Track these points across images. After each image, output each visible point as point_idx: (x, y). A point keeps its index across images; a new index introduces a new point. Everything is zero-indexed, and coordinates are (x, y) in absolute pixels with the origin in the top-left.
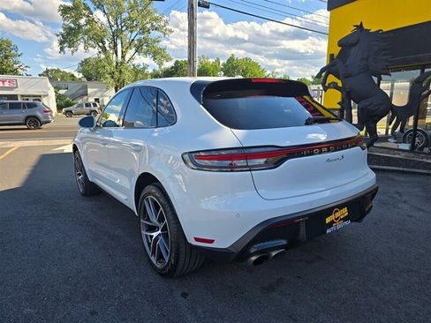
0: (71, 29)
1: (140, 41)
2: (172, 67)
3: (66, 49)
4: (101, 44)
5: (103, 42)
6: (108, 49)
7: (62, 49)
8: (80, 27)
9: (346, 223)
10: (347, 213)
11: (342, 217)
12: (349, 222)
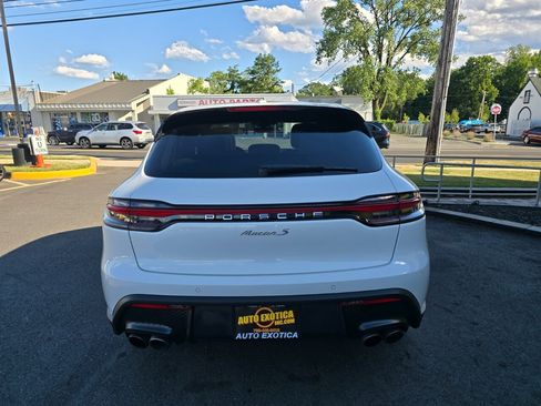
0: (332, 34)
1: (413, 37)
2: (463, 68)
3: (323, 59)
4: (363, 49)
5: (366, 46)
6: (371, 53)
7: (318, 59)
8: (341, 30)
9: (287, 335)
10: (293, 321)
11: (277, 323)
12: (296, 335)
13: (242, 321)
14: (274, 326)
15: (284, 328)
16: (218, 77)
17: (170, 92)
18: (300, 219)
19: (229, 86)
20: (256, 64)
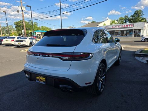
9: (44, 83)
10: (45, 80)
11: (42, 80)
12: (45, 84)
13: (37, 78)
14: (42, 81)
15: (43, 81)
16: (121, 19)
17: (105, 25)
18: (47, 56)
19: (124, 21)
20: (135, 14)
